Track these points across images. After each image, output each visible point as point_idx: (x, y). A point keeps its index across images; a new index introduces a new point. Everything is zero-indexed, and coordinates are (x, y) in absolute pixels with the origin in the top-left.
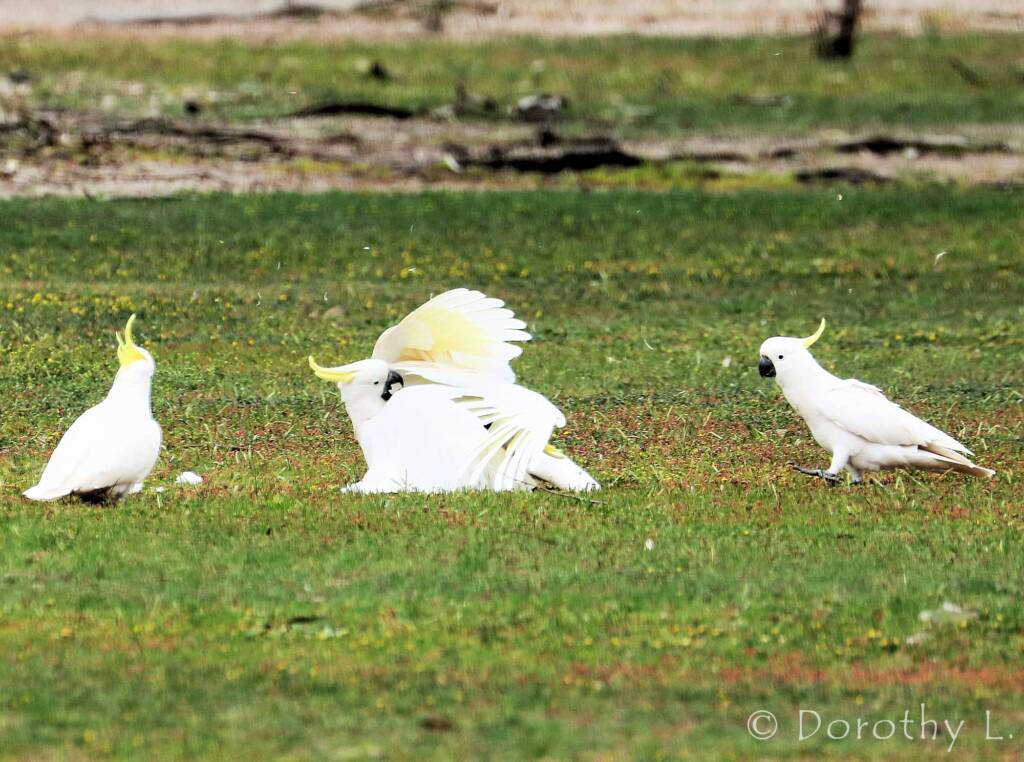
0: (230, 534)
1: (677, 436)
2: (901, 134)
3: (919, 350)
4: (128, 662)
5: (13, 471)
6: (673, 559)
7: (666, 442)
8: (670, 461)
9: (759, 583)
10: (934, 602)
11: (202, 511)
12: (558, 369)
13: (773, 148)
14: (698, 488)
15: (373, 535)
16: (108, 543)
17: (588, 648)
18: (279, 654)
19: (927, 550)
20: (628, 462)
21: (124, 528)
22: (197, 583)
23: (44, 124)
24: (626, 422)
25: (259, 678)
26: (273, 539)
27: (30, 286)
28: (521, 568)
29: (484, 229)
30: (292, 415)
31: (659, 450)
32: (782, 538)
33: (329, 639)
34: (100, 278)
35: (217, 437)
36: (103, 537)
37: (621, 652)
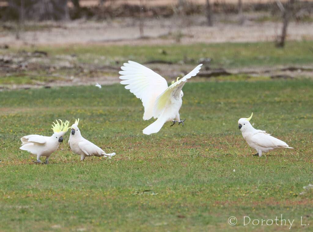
0: (128, 169)
1: (241, 143)
2: (297, 66)
3: (302, 120)
4: (103, 202)
5: (73, 154)
6: (240, 174)
7: (238, 145)
8: (239, 149)
9: (262, 180)
10: (307, 184)
11: (121, 164)
12: (211, 126)
13: (265, 70)
14: (246, 156)
15: (164, 169)
16: (98, 172)
17: (219, 197)
18: (141, 199)
19: (305, 171)
20: (229, 150)
21: (102, 168)
22: (120, 182)
23: (80, 67)
24: (228, 140)
25: (136, 206)
26: (139, 170)
27: (77, 108)
28: (202, 177)
29: (191, 92)
30: (143, 139)
31: (237, 147)
32: (268, 168)
33: (154, 195)
34: (95, 106)
35: (125, 145)
36: (96, 170)
37: (227, 198)
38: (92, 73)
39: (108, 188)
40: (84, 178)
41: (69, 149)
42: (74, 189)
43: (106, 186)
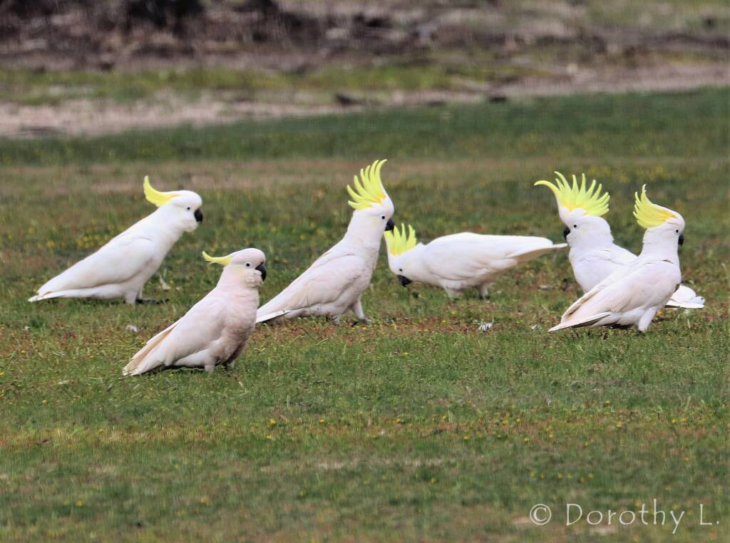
38: (632, 56)
39: (683, 404)
40: (610, 373)
41: (564, 287)
42: (579, 408)
43: (677, 397)
